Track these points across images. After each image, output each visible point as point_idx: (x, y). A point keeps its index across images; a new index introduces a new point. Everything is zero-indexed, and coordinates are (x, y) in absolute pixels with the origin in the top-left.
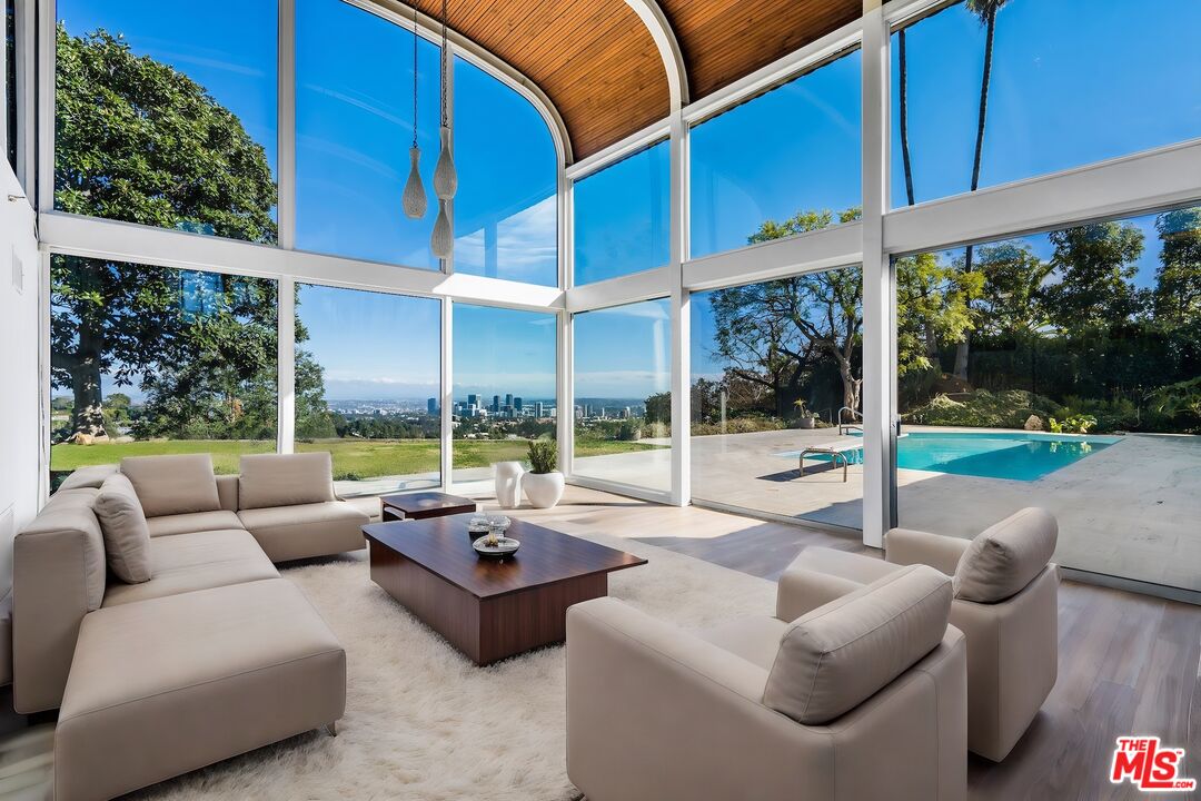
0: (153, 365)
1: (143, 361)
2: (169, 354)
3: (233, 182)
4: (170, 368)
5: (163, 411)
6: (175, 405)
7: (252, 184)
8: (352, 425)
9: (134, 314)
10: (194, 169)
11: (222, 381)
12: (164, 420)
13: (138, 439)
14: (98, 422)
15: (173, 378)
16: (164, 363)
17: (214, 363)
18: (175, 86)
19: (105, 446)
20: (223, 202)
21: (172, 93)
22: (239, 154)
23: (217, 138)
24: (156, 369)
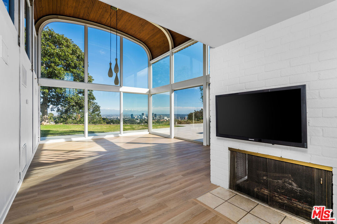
0: (59, 106)
1: (57, 105)
2: (63, 103)
3: (77, 62)
4: (63, 107)
5: (62, 117)
6: (64, 116)
7: (82, 63)
8: (110, 121)
9: (55, 94)
10: (69, 60)
11: (75, 110)
12: (62, 119)
13: (56, 124)
14: (47, 119)
15: (64, 109)
16: (62, 106)
17: (73, 106)
18: (64, 40)
19: (48, 125)
20: (75, 67)
21: (64, 42)
22: (79, 56)
23: (74, 52)
24: (60, 107)
